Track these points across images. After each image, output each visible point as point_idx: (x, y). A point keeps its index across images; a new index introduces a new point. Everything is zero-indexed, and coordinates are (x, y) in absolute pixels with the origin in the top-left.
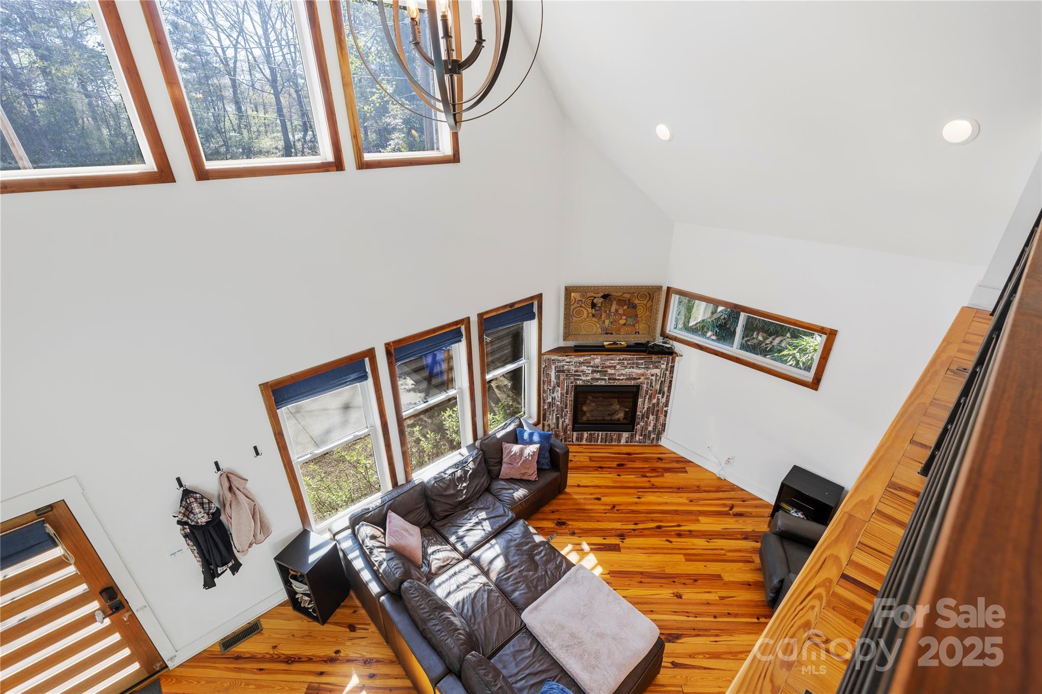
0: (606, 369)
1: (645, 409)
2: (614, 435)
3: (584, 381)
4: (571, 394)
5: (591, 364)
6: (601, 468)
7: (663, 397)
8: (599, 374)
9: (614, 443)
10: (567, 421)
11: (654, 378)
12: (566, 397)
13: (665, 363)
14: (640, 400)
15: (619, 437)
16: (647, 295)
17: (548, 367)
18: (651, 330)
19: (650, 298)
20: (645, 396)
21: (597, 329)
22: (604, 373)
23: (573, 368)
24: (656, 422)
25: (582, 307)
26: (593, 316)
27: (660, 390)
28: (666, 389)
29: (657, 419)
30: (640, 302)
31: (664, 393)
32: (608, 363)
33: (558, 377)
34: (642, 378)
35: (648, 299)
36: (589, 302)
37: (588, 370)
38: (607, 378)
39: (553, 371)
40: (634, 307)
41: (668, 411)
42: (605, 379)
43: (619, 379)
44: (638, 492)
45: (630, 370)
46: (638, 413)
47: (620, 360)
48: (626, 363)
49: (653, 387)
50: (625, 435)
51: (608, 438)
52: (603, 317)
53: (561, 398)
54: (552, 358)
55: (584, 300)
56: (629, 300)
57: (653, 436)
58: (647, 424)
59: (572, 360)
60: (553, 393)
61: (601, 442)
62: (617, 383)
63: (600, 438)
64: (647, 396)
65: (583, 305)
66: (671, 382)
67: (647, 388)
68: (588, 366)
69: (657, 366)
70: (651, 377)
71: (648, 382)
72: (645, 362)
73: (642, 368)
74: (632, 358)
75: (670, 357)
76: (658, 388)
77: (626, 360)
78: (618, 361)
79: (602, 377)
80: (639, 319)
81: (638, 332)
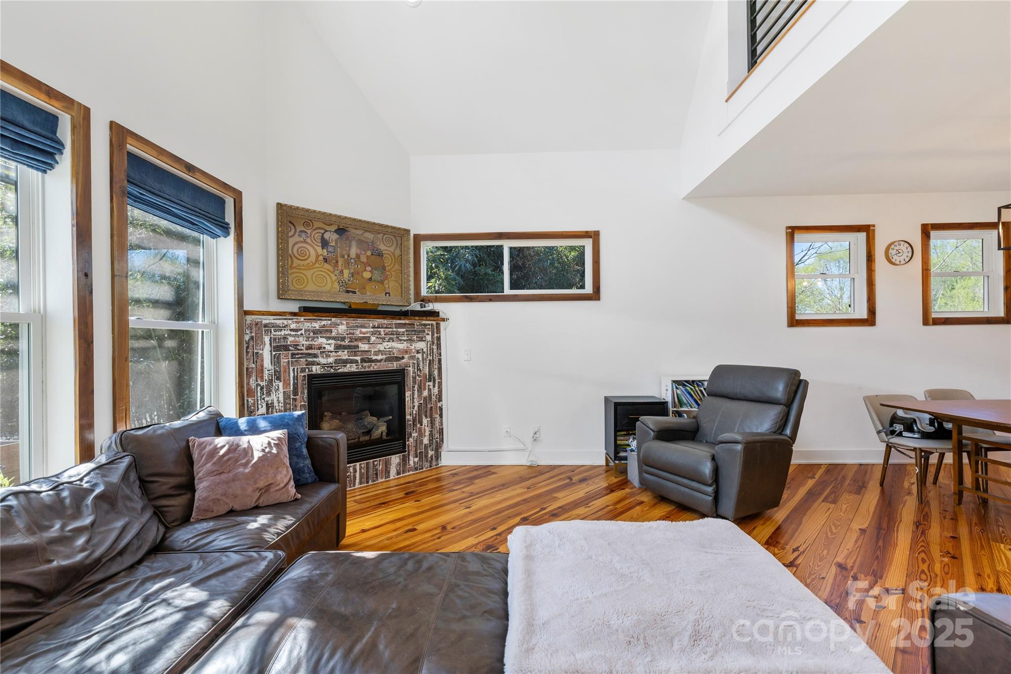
0: (356, 343)
1: (416, 408)
2: (379, 463)
3: (324, 366)
4: (303, 393)
5: (333, 334)
6: (384, 503)
7: (434, 386)
8: (346, 351)
9: (380, 480)
11: (420, 356)
12: (295, 400)
13: (430, 333)
14: (408, 394)
15: (386, 466)
16: (394, 239)
17: (256, 340)
18: (404, 290)
20: (413, 387)
21: (332, 283)
22: (353, 349)
23: (303, 341)
24: (432, 428)
25: (307, 243)
26: (325, 260)
27: (430, 375)
28: (436, 372)
29: (432, 423)
30: (386, 248)
31: (434, 382)
32: (358, 333)
33: (276, 360)
34: (406, 356)
35: (394, 246)
36: (318, 237)
37: (330, 345)
38: (358, 358)
39: (267, 348)
40: (380, 254)
41: (443, 407)
42: (356, 361)
43: (376, 361)
44: (460, 504)
45: (391, 344)
46: (408, 417)
47: (374, 327)
48: (382, 333)
49: (420, 370)
50: (395, 459)
51: (371, 472)
52: (340, 264)
53: (285, 404)
54: (264, 322)
55: (309, 232)
56: (373, 242)
57: (431, 453)
58: (421, 434)
59: (300, 326)
60: (269, 394)
61: (361, 483)
62: (374, 367)
63: (358, 475)
64: (416, 386)
65: (308, 240)
66: (440, 360)
67: (414, 372)
68: (328, 338)
69: (422, 338)
70: (417, 355)
71: (414, 363)
72: (407, 331)
73: (404, 340)
74: (389, 324)
75: (434, 323)
76: (427, 372)
77: (382, 328)
78: (372, 330)
79: (351, 358)
80: (388, 273)
81: (389, 293)
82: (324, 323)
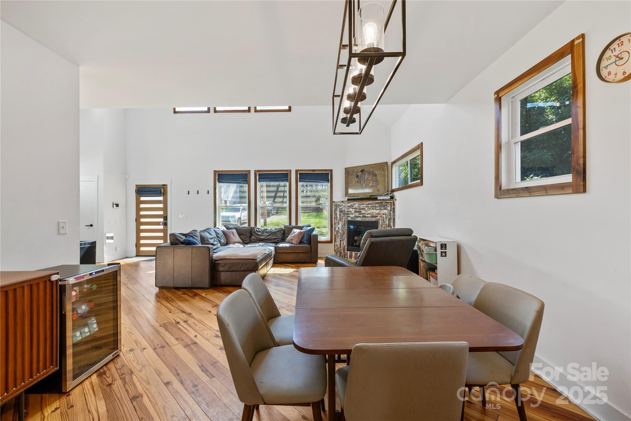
0: (360, 210)
3: (351, 218)
4: (346, 226)
5: (354, 207)
8: (358, 213)
10: (345, 243)
11: (384, 216)
12: (344, 227)
13: (390, 206)
16: (381, 168)
17: (336, 209)
19: (382, 169)
22: (360, 212)
23: (346, 210)
25: (353, 178)
26: (358, 182)
27: (389, 225)
28: (392, 224)
30: (378, 172)
32: (361, 207)
33: (340, 215)
34: (379, 216)
35: (381, 170)
36: (355, 175)
37: (353, 211)
38: (361, 216)
39: (338, 212)
40: (375, 175)
42: (361, 217)
43: (367, 217)
45: (373, 211)
47: (367, 204)
48: (370, 207)
49: (384, 222)
52: (362, 182)
53: (342, 228)
54: (338, 204)
55: (353, 174)
56: (373, 171)
59: (346, 205)
60: (338, 225)
62: (367, 219)
65: (353, 177)
66: (394, 219)
67: (382, 223)
68: (353, 209)
69: (386, 208)
70: (383, 216)
71: (382, 219)
72: (379, 205)
73: (378, 209)
74: (372, 203)
75: (392, 201)
76: (388, 223)
77: (370, 204)
78: (366, 205)
79: (359, 215)
80: (378, 182)
81: (379, 190)
82: (352, 204)
